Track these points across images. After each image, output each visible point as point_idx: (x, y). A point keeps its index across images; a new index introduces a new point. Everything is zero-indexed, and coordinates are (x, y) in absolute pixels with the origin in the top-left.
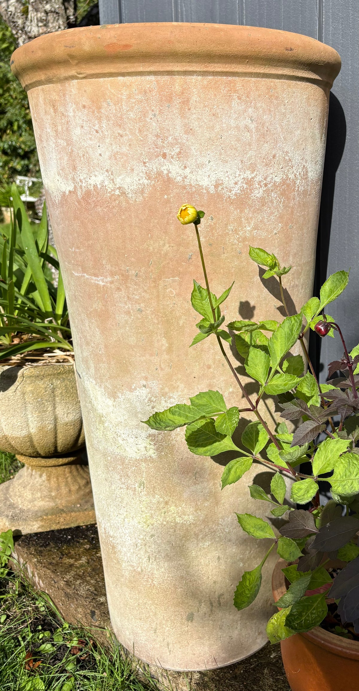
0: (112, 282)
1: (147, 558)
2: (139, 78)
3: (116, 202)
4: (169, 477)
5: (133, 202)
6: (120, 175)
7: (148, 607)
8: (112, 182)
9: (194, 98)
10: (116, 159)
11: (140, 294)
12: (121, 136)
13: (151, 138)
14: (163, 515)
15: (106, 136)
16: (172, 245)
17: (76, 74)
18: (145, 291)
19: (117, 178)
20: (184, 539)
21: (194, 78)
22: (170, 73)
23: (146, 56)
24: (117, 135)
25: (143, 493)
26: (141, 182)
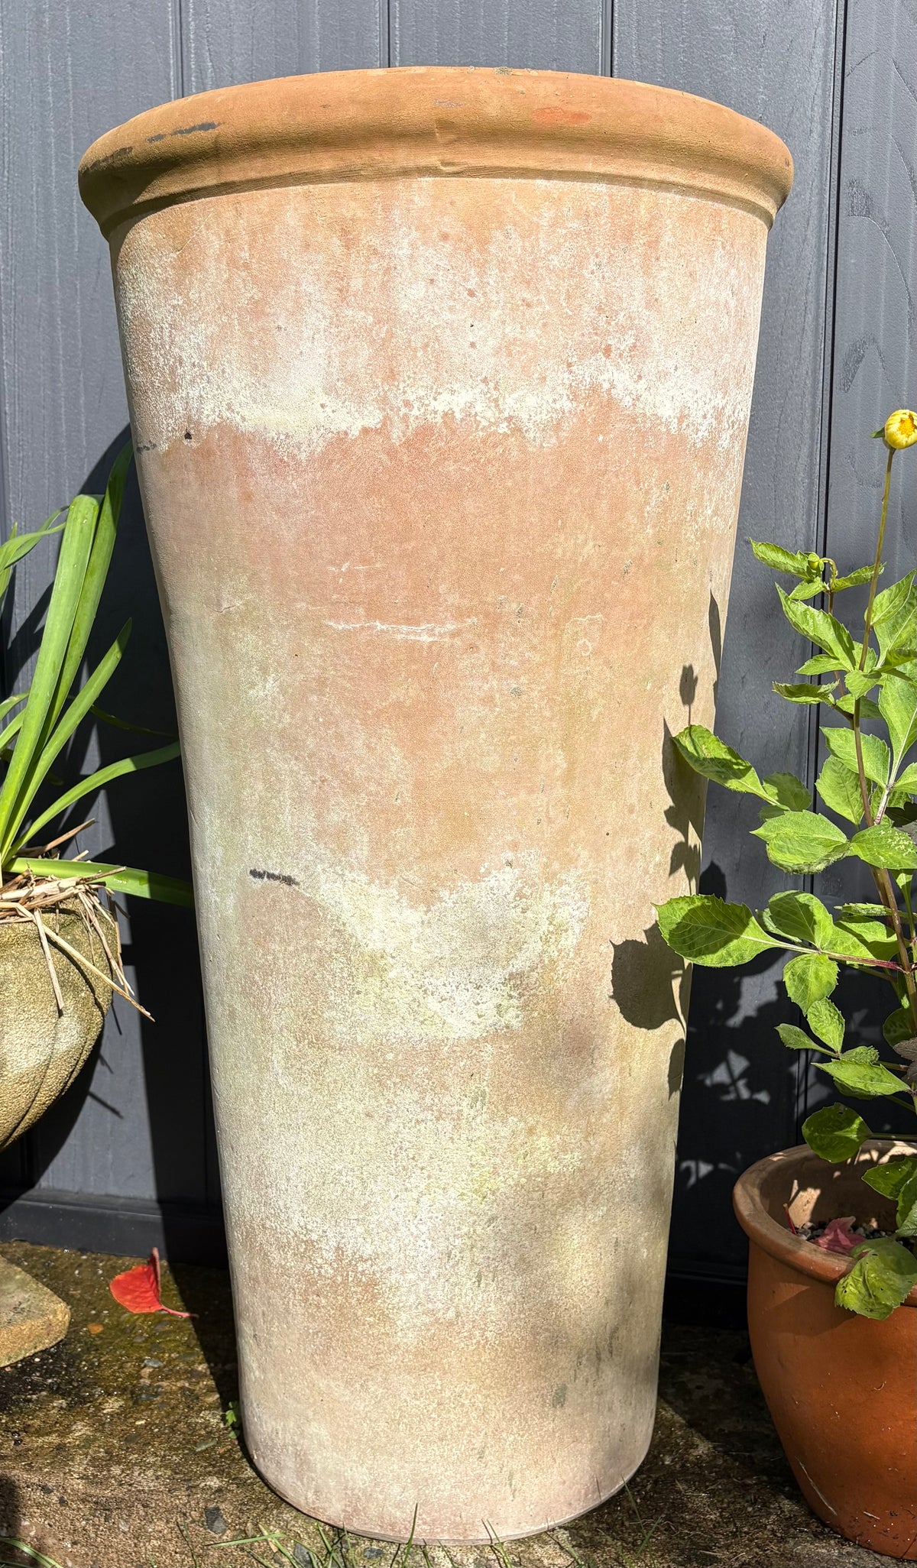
0: (454, 634)
1: (474, 1280)
2: (578, 185)
3: (497, 450)
4: (543, 1069)
5: (535, 450)
6: (514, 391)
7: (467, 1402)
8: (493, 404)
9: (667, 238)
10: (510, 355)
11: (522, 655)
12: (529, 305)
13: (588, 312)
14: (520, 1161)
15: (493, 304)
16: (600, 543)
17: (438, 164)
18: (534, 648)
19: (507, 396)
20: (560, 1210)
21: (670, 198)
22: (636, 182)
23: (608, 142)
24: (520, 303)
25: (478, 1120)
26: (558, 406)
